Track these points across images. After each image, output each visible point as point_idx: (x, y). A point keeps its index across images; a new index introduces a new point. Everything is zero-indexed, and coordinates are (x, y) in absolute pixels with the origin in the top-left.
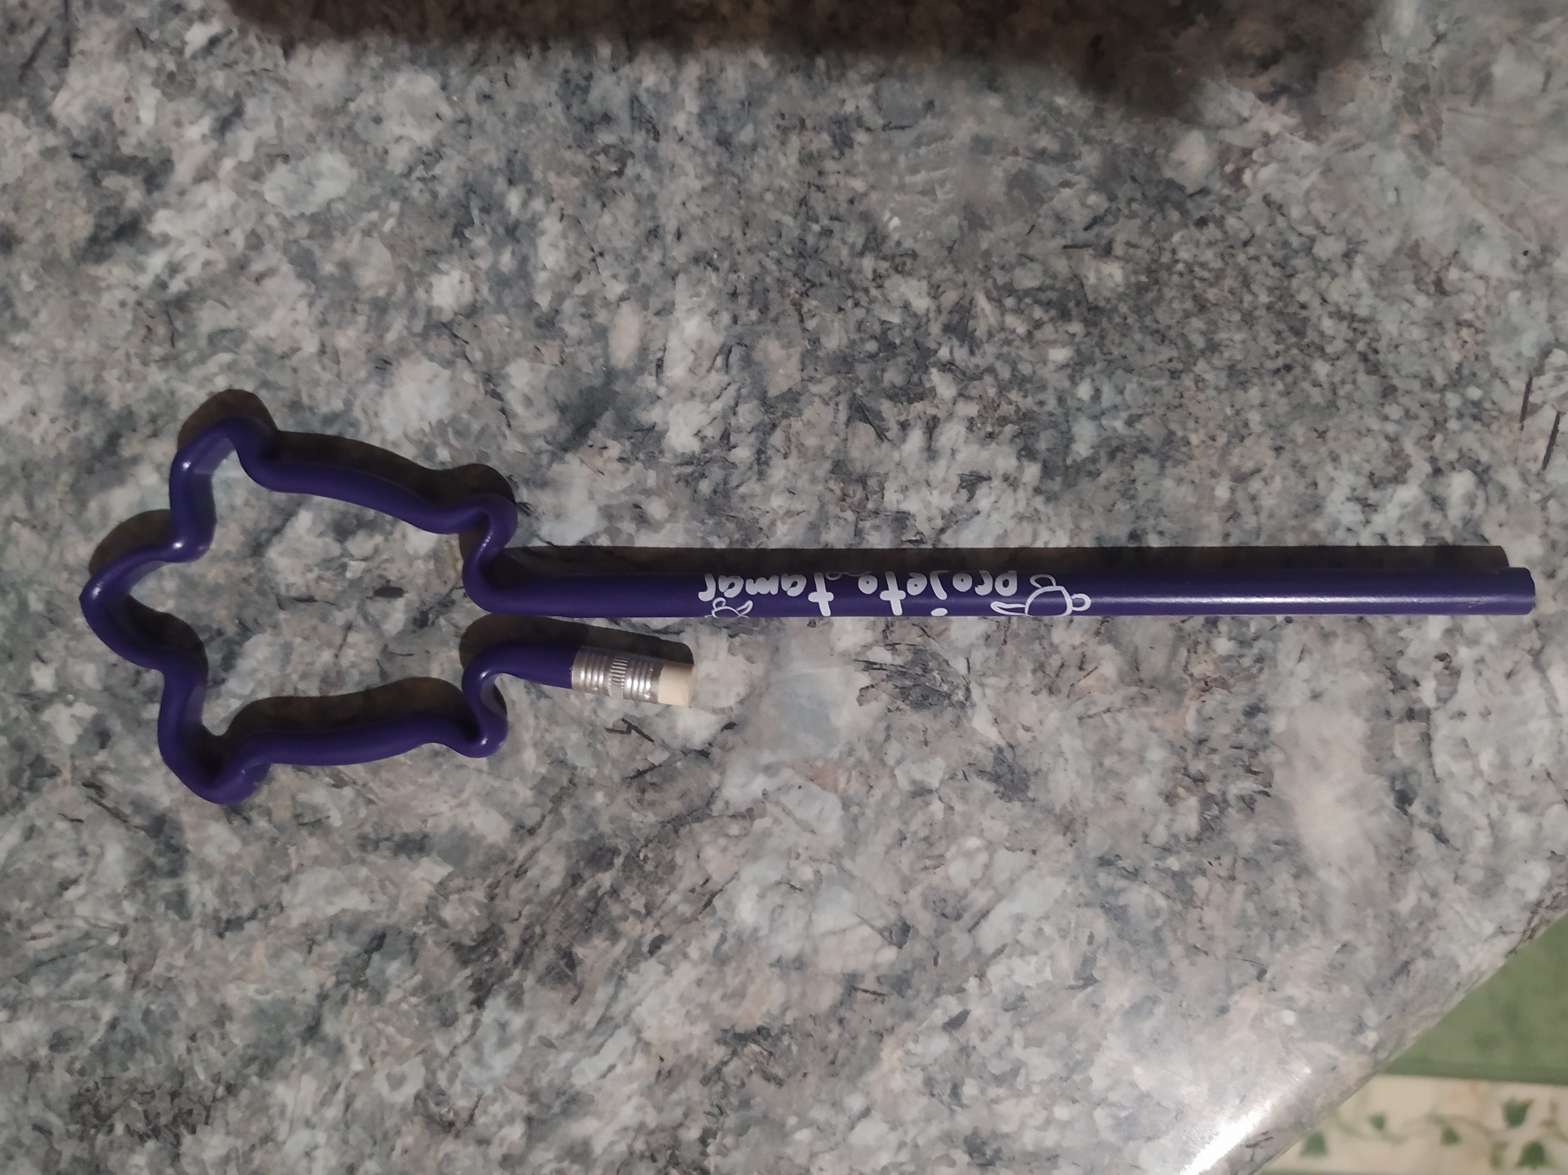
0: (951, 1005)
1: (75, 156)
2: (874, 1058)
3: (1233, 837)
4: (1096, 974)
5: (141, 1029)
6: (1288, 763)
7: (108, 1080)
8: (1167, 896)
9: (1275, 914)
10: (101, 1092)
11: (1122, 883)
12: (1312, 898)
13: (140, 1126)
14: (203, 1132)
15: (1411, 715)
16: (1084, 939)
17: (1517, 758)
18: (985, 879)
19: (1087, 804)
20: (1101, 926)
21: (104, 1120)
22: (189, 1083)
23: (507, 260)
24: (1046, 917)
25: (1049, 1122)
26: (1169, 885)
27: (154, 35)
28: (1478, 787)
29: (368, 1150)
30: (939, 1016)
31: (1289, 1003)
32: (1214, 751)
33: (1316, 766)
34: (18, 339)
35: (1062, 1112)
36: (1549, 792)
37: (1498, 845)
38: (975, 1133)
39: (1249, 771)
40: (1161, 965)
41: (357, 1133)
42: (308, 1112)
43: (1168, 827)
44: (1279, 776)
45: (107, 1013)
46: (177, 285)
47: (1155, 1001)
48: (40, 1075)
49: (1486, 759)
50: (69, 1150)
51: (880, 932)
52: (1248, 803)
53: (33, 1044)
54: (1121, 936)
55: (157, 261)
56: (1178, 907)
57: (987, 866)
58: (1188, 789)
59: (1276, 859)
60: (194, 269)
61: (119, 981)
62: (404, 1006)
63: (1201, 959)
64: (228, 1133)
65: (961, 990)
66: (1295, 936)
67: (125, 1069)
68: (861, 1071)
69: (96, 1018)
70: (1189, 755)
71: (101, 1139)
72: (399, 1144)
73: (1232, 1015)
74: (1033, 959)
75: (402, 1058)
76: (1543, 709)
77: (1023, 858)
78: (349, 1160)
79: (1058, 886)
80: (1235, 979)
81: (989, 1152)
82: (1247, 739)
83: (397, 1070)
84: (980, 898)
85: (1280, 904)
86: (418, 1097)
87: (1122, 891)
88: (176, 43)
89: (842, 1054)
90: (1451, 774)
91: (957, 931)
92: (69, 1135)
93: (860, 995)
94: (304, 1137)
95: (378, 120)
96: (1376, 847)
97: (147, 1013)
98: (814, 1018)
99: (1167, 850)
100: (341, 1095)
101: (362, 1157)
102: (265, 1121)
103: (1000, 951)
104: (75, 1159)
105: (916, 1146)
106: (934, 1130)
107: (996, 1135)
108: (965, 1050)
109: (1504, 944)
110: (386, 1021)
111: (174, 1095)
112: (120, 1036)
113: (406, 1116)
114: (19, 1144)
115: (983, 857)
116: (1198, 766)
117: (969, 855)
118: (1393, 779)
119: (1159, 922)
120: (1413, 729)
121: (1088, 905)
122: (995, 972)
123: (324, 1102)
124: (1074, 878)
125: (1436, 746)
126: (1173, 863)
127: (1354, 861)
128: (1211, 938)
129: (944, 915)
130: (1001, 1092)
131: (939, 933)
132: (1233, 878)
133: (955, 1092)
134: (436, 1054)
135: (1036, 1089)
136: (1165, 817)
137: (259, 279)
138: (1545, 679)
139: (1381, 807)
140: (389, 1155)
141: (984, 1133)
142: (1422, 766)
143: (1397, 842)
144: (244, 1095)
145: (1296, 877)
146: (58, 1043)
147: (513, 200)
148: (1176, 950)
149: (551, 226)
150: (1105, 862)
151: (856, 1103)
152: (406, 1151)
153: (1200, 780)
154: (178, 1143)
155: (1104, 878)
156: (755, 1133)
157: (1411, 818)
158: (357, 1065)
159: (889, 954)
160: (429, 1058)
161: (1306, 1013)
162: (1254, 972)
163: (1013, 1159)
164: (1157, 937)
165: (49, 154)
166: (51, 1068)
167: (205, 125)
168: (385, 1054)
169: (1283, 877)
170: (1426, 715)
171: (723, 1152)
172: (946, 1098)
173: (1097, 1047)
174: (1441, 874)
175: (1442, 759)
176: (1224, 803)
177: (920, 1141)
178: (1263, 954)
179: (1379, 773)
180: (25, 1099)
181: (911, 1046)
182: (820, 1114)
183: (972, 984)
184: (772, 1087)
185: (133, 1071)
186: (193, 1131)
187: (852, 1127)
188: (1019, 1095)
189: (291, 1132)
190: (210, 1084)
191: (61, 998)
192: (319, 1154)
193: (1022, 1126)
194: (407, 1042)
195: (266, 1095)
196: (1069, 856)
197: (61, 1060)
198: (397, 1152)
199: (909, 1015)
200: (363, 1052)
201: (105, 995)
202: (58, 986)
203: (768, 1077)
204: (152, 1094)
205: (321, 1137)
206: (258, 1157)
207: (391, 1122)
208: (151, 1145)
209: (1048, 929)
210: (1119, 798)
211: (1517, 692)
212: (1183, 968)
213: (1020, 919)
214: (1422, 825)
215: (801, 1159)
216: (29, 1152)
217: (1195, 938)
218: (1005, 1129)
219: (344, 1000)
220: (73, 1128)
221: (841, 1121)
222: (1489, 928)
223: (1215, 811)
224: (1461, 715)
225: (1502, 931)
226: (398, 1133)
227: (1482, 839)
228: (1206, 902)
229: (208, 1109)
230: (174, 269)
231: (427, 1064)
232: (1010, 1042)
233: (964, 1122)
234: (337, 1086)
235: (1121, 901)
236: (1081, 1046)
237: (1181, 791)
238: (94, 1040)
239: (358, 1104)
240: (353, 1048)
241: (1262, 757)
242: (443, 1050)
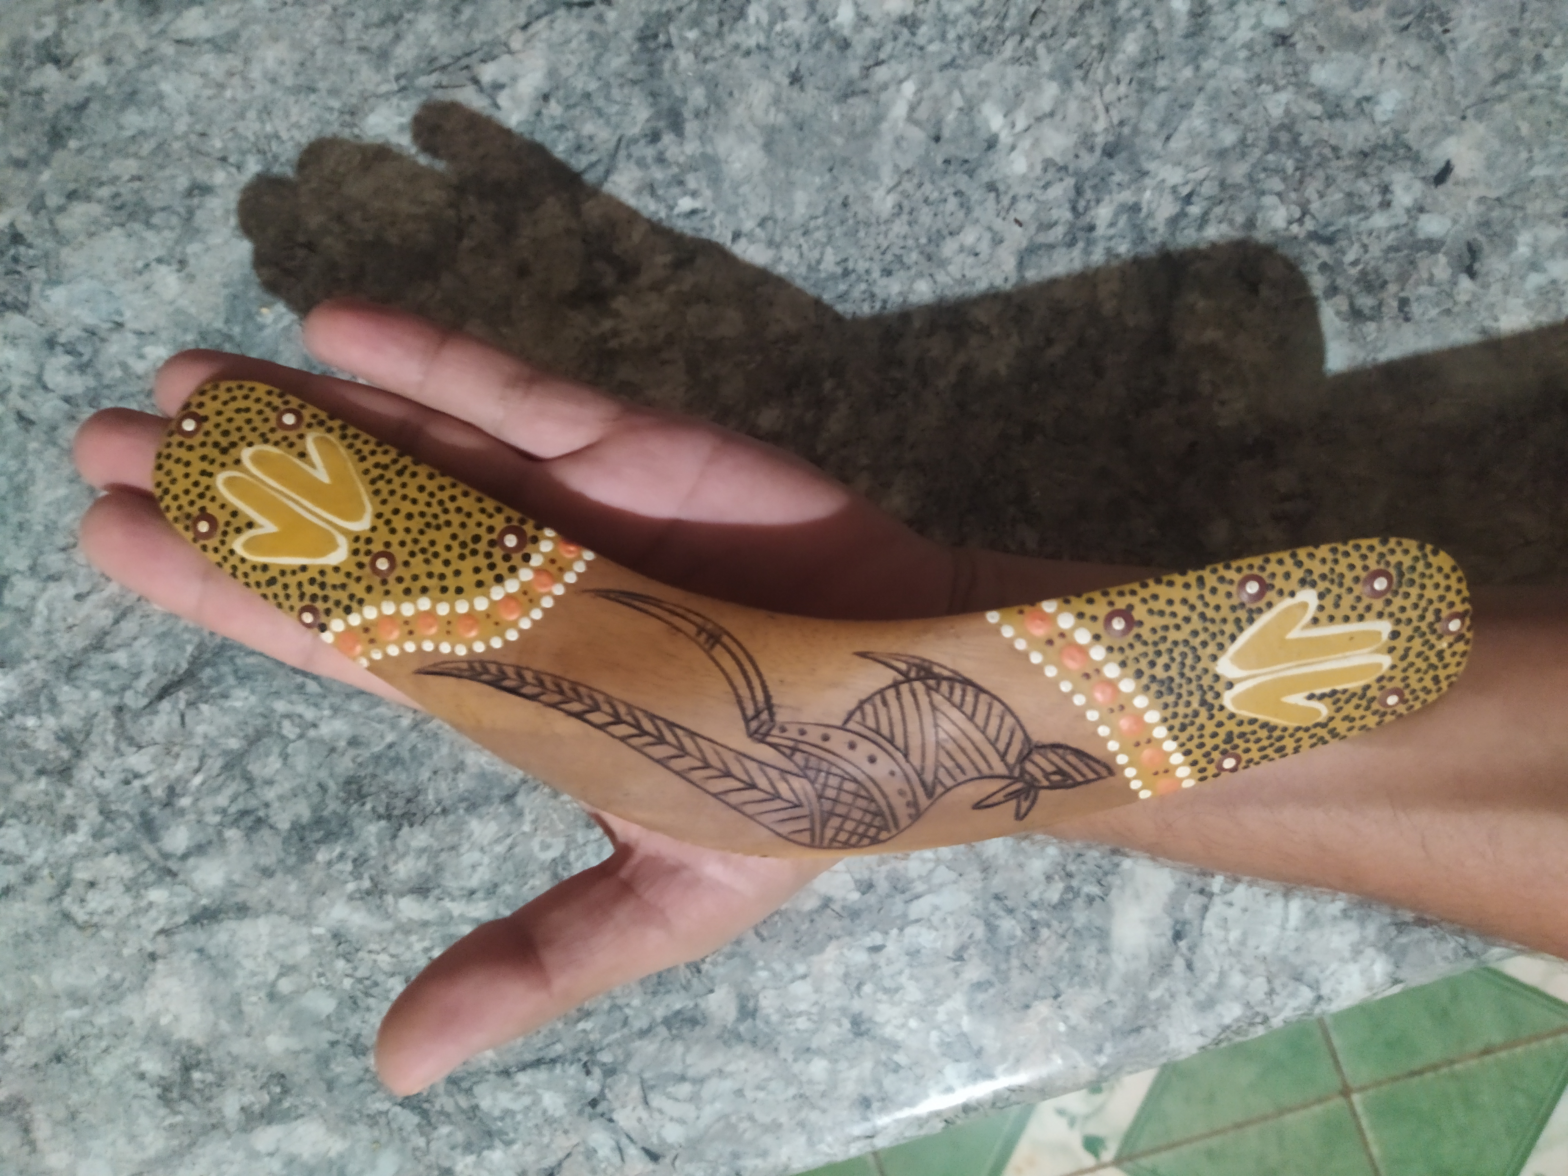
0: (877, 938)
1: (584, 241)
2: (821, 949)
3: (1074, 915)
4: (966, 956)
5: (406, 755)
6: (1122, 888)
7: (374, 776)
8: (1023, 931)
9: (1079, 966)
10: (366, 781)
11: (1001, 913)
12: (1103, 967)
13: (381, 810)
14: (417, 829)
15: (1202, 892)
16: (967, 934)
17: (1252, 942)
18: (926, 878)
19: (1001, 862)
20: (980, 931)
21: (361, 797)
22: (421, 798)
23: (809, 417)
24: (951, 913)
25: (903, 1026)
26: (1028, 926)
27: (660, 192)
28: (1223, 948)
29: (511, 878)
30: (868, 941)
31: (1065, 1019)
32: (1084, 863)
33: (1137, 897)
34: (504, 330)
35: (913, 1023)
36: (1261, 968)
37: (1221, 984)
38: (860, 1014)
39: (1099, 882)
40: (1003, 966)
41: (509, 866)
42: (485, 842)
43: (1041, 893)
44: (1114, 892)
45: (390, 738)
46: (613, 344)
47: (990, 984)
48: (335, 755)
49: (1234, 935)
50: (333, 806)
51: (856, 881)
52: (1091, 900)
53: (337, 737)
54: (988, 941)
55: (607, 324)
56: (1027, 939)
57: (931, 871)
58: (1061, 878)
59: (1094, 937)
60: (627, 339)
61: (406, 722)
62: (569, 806)
63: (1027, 973)
64: (432, 836)
65: (886, 933)
66: (1085, 984)
67: (386, 772)
68: (811, 953)
69: (382, 737)
70: (1070, 859)
71: (355, 807)
72: (531, 883)
73: (1031, 1012)
74: (934, 934)
75: (554, 834)
76: (1278, 922)
77: (953, 875)
78: (497, 880)
79: (966, 899)
80: (1041, 993)
81: (863, 1028)
82: (1105, 863)
83: (549, 840)
84: (920, 887)
85: (1084, 962)
86: (554, 860)
87: (999, 917)
88: (671, 202)
89: (805, 939)
90: (1210, 934)
91: (899, 899)
92: (337, 798)
93: (829, 911)
94: (476, 856)
95: (771, 304)
96: (1151, 955)
97: (414, 748)
98: (798, 913)
99: (1034, 905)
100: (509, 841)
101: (505, 880)
102: (456, 838)
103: (917, 921)
104: (334, 812)
105: (824, 1007)
106: (838, 1002)
107: (870, 1020)
108: (875, 967)
109: (1200, 1041)
110: (555, 810)
111: (409, 801)
112: (392, 753)
113: (543, 868)
114: (304, 790)
115: (931, 865)
116: (1072, 867)
117: (924, 861)
118: (1177, 922)
119: (1012, 943)
120: (1201, 900)
121: (978, 917)
122: (910, 930)
123: (498, 841)
124: (976, 899)
125: (1209, 915)
126: (1035, 914)
127: (1135, 957)
128: (1038, 964)
129: (895, 888)
130: (885, 997)
131: (889, 896)
132: (1063, 936)
133: (859, 987)
134: (575, 841)
135: (904, 1005)
136: (1041, 887)
137: (664, 363)
138: (1286, 906)
139: (1163, 935)
140: (521, 887)
141: (866, 1015)
142: (1196, 923)
143: (1164, 958)
144: (451, 818)
145: (1100, 951)
146: (354, 742)
147: (828, 385)
148: (1015, 962)
149: (843, 409)
150: (997, 897)
151: (801, 969)
152: (532, 888)
153: (1070, 875)
154: (399, 828)
155: (993, 906)
156: (737, 961)
157: (1178, 949)
158: (527, 828)
159: (855, 896)
160: (570, 841)
161: (1073, 1029)
162: (1053, 993)
163: (874, 1038)
164: (1008, 951)
165: (568, 231)
166: (343, 754)
167: (667, 258)
168: (545, 828)
169: (1092, 948)
170: (1211, 895)
171: (714, 964)
172: (852, 988)
173: (948, 996)
174: (1182, 987)
175: (1209, 924)
176: (1077, 894)
177: (828, 1005)
178: (1062, 985)
179: (1170, 915)
180: (320, 766)
181: (845, 951)
182: (778, 966)
183: (894, 932)
184: (757, 940)
185: (390, 777)
186: (411, 825)
187: (792, 981)
188: (893, 1004)
189: (469, 850)
190: (433, 803)
191: (367, 718)
192: (480, 869)
193: (888, 1022)
194: (561, 827)
195: (465, 823)
196: (979, 886)
197: (352, 752)
198: (527, 887)
199: (851, 934)
200: (534, 822)
201: (393, 726)
202: (369, 708)
203: (758, 934)
204: (396, 795)
205: (486, 860)
206: (443, 856)
207: (531, 868)
208: (383, 823)
209: (950, 920)
210: (1021, 866)
211: (1268, 906)
212: (1014, 974)
213: (936, 908)
214: (1182, 955)
215: (756, 987)
216: (309, 796)
217: (1029, 960)
218: (878, 1019)
219: (535, 788)
220: (341, 794)
221: (788, 976)
222: (1195, 1028)
223: (1070, 896)
224: (1230, 904)
225: (1201, 1033)
226: (533, 876)
227: (1213, 978)
228: (1043, 943)
229: (426, 817)
230: (615, 333)
231: (568, 844)
232: (900, 973)
233: (857, 1005)
234: (509, 835)
235: (997, 923)
236: (940, 992)
237: (1057, 877)
238: (376, 749)
239: (517, 850)
240: (528, 817)
241: (1110, 878)
242: (580, 839)
